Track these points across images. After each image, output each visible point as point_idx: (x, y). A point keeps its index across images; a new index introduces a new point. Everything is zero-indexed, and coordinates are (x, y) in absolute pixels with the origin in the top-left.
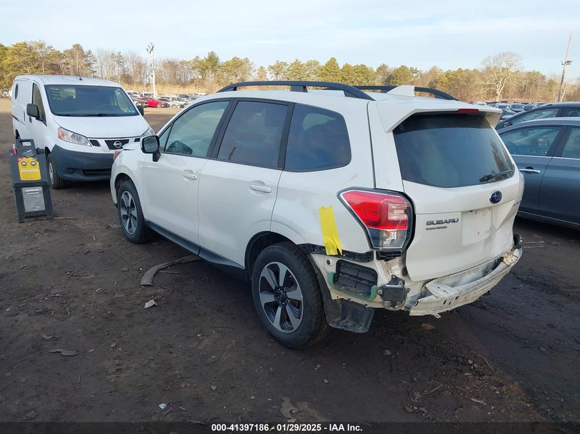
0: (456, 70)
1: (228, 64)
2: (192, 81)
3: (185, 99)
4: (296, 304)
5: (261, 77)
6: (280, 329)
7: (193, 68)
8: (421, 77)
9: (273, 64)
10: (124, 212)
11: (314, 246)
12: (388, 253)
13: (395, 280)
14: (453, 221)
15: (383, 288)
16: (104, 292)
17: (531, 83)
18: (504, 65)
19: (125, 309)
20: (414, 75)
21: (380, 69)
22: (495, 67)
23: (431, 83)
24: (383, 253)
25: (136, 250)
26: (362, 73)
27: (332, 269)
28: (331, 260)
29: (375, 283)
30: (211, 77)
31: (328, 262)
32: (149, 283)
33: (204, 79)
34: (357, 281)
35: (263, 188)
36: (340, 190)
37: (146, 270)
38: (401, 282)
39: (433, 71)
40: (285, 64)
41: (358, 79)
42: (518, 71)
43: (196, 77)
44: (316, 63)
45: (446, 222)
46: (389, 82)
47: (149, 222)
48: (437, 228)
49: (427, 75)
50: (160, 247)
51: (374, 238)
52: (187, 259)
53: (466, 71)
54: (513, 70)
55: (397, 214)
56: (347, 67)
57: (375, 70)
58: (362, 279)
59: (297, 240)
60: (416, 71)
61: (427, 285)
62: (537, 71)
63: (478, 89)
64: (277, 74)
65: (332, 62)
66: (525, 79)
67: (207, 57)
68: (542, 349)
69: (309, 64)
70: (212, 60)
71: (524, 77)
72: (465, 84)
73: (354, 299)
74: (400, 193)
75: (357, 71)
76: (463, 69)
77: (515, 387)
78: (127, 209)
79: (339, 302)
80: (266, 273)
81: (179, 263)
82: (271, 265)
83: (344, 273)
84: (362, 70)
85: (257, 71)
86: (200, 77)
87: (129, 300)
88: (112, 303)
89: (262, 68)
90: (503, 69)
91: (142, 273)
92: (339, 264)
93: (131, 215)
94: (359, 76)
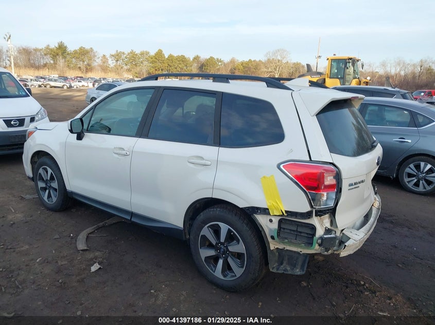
0: (248, 60)
1: (75, 52)
2: (45, 65)
3: (42, 80)
4: (239, 256)
5: (104, 63)
6: (222, 277)
7: (45, 55)
8: (224, 65)
9: (114, 53)
10: (41, 185)
11: (258, 208)
12: (324, 211)
13: (328, 231)
14: (362, 182)
15: (321, 238)
16: (46, 262)
17: (296, 71)
18: (279, 58)
19: (73, 275)
20: (220, 63)
21: (195, 58)
22: (273, 59)
23: (231, 70)
24: (320, 211)
25: (59, 218)
26: (183, 61)
27: (275, 226)
28: (273, 219)
29: (314, 235)
30: (61, 62)
31: (271, 221)
32: (86, 248)
33: (55, 64)
34: (298, 234)
35: (203, 162)
36: (279, 162)
37: (77, 236)
38: (334, 232)
39: (233, 61)
40: (124, 53)
41: (179, 66)
42: (287, 62)
43: (48, 62)
44: (147, 53)
45: (359, 183)
46: (202, 68)
47: (72, 193)
48: (355, 188)
49: (228, 64)
50: (80, 213)
51: (314, 200)
52: (109, 222)
53: (254, 61)
54: (284, 61)
55: (329, 180)
56: (171, 56)
57: (191, 60)
58: (301, 232)
59: (241, 204)
60: (221, 61)
61: (344, 232)
62: (299, 62)
63: (263, 74)
64: (117, 61)
65: (160, 53)
66: (292, 67)
67: (57, 46)
68: (399, 265)
69: (142, 54)
70: (62, 49)
71: (292, 66)
72: (254, 70)
73: (288, 248)
74: (331, 163)
75: (179, 60)
76: (252, 60)
77: (399, 298)
78: (46, 182)
79: (275, 251)
80: (206, 232)
81: (103, 226)
82: (211, 225)
83: (284, 229)
84: (182, 59)
85: (101, 58)
86: (52, 62)
87: (74, 266)
88: (59, 271)
89: (104, 56)
90: (279, 61)
91: (75, 238)
92: (280, 222)
93: (50, 187)
94: (180, 64)
